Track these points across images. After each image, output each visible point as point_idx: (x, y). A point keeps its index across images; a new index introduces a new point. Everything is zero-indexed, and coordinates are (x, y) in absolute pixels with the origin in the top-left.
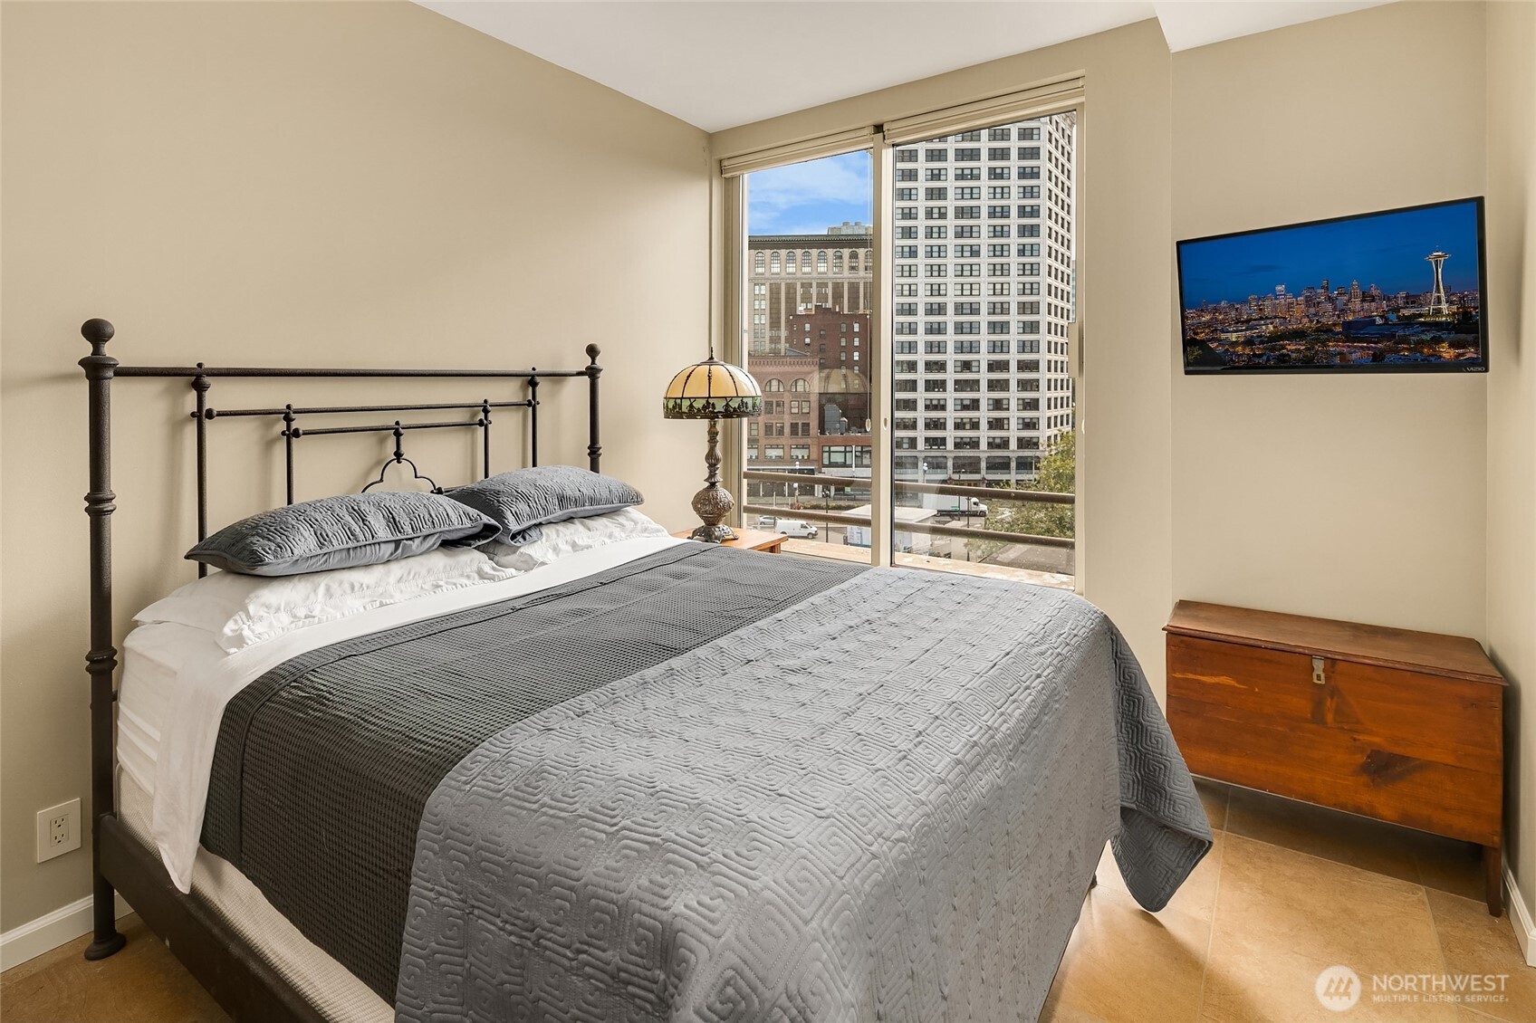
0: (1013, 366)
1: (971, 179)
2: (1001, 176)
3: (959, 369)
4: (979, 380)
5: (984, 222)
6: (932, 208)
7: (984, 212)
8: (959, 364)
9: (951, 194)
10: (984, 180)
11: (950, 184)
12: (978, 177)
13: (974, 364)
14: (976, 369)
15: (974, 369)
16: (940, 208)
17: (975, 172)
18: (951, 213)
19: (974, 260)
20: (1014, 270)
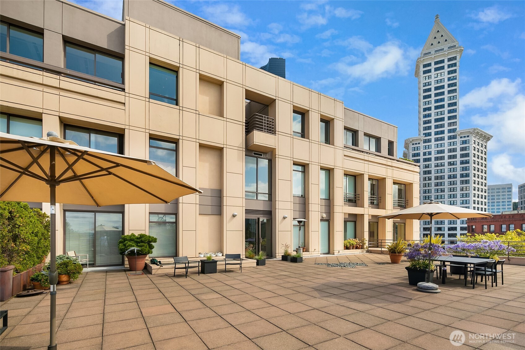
0: (458, 229)
1: (441, 166)
2: (453, 164)
3: (437, 230)
4: (444, 234)
5: (446, 180)
6: (426, 177)
7: (446, 177)
8: (437, 228)
9: (433, 172)
10: (446, 166)
11: (433, 169)
12: (444, 166)
13: (442, 228)
14: (444, 230)
15: (442, 230)
16: (429, 177)
17: (442, 164)
18: (433, 178)
19: (442, 193)
20: (458, 196)
